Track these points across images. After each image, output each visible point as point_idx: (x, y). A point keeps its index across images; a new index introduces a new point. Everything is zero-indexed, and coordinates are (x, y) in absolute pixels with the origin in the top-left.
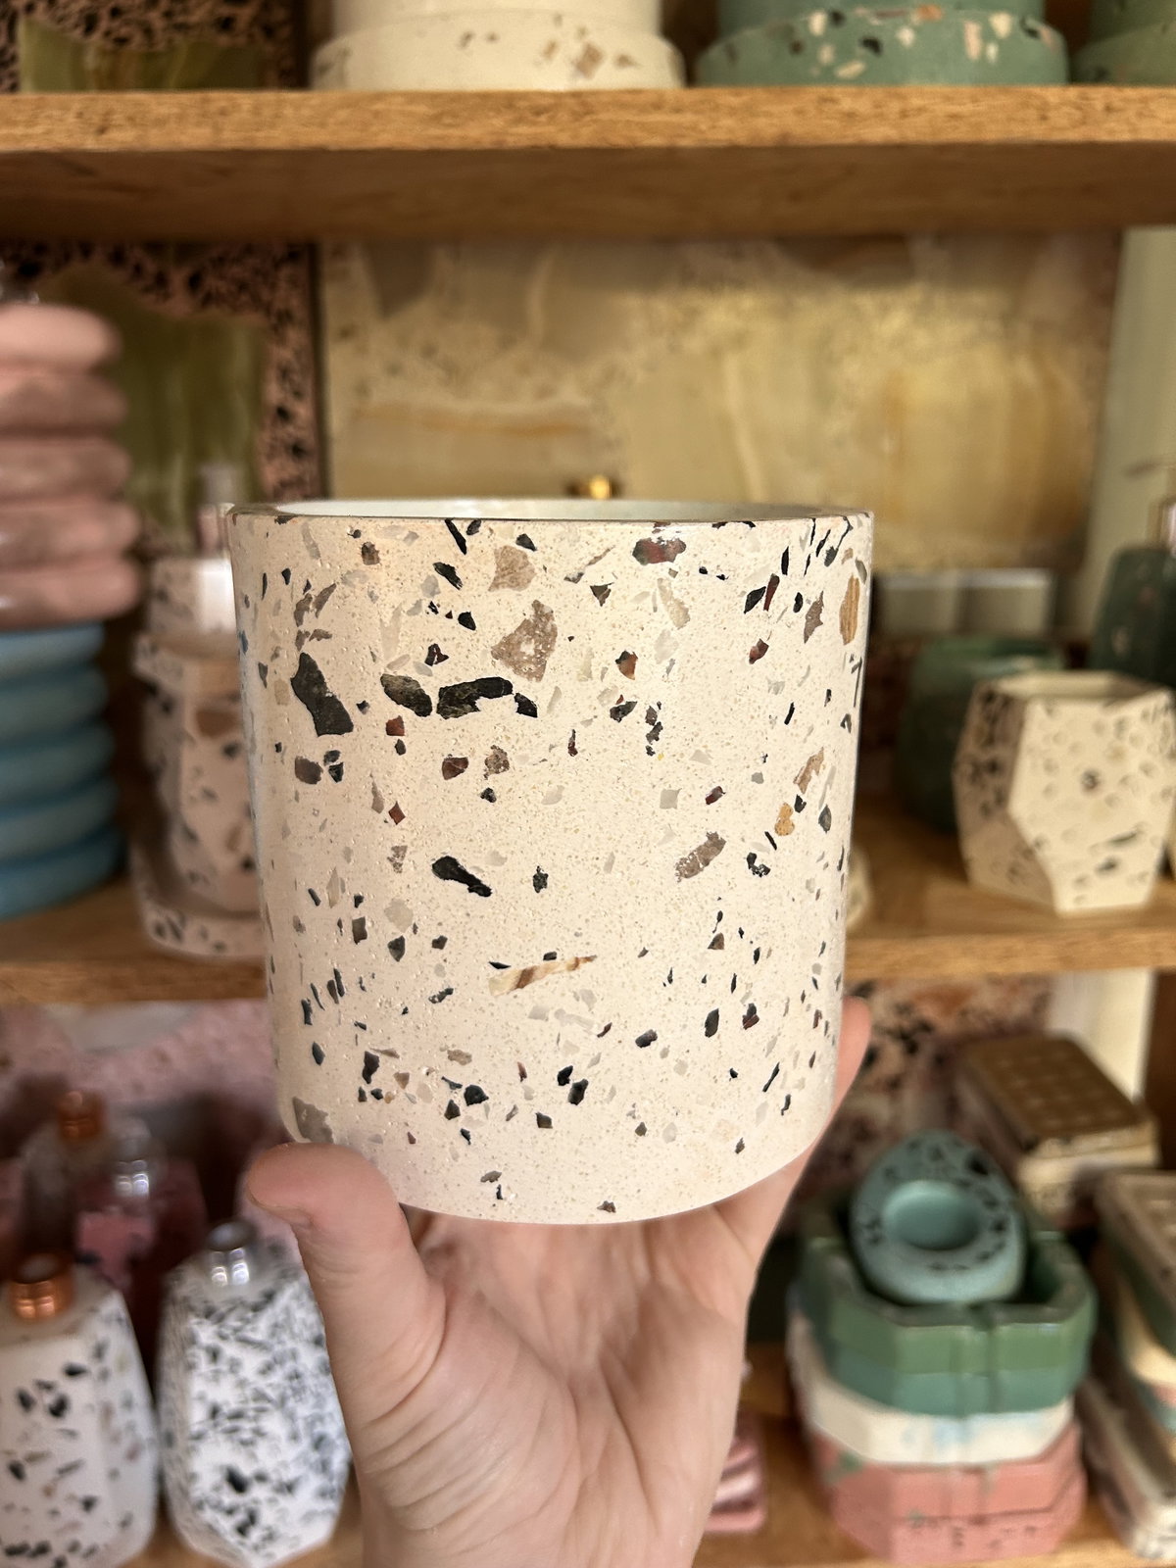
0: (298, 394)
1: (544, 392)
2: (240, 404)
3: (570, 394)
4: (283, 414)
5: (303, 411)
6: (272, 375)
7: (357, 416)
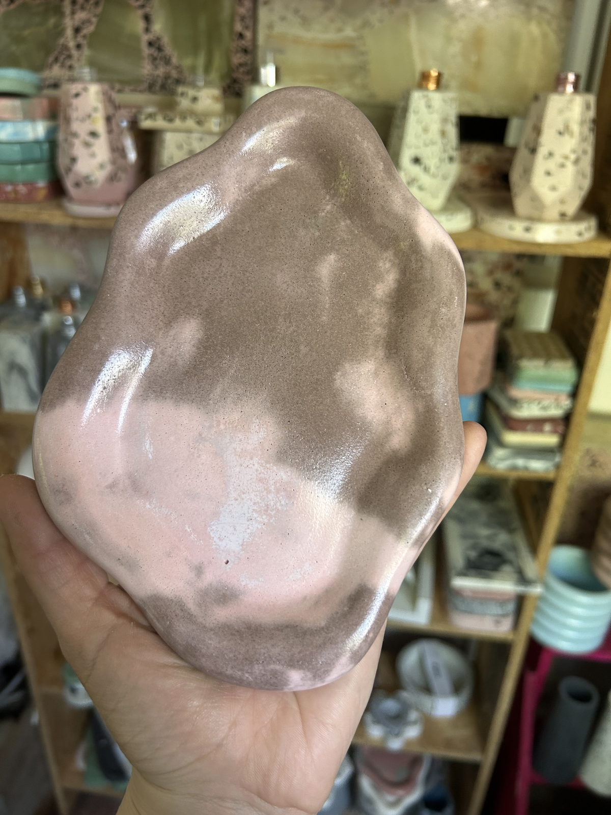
0: (247, 28)
1: (340, 30)
2: (225, 31)
3: (349, 32)
4: (241, 36)
5: (248, 34)
6: (237, 19)
7: (268, 37)
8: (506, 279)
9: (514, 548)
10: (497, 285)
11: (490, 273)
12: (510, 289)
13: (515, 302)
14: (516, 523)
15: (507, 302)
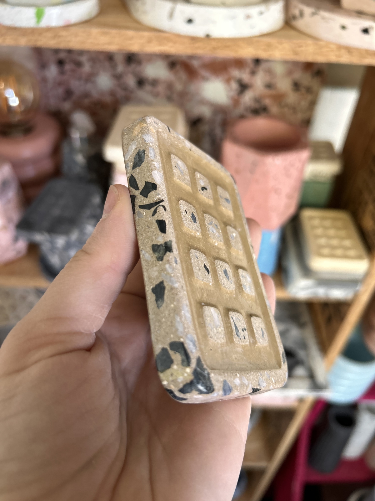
8: (306, 79)
9: (304, 345)
10: (296, 86)
11: (289, 73)
12: (309, 90)
13: (313, 104)
14: (306, 317)
15: (304, 104)
